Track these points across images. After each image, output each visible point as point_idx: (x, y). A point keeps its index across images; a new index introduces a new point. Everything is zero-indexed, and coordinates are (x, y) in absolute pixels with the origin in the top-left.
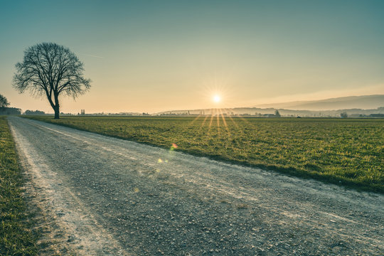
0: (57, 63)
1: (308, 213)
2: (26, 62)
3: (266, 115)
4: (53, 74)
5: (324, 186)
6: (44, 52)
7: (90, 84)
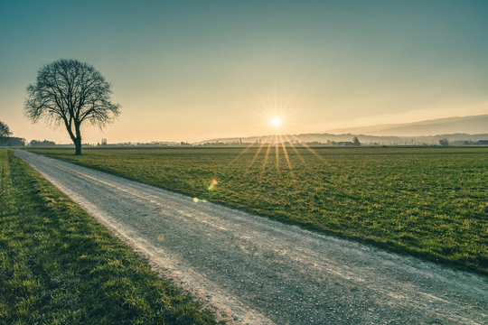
0: (78, 84)
1: (410, 294)
2: (40, 85)
3: (341, 143)
4: (73, 98)
5: (422, 264)
6: (62, 71)
7: (119, 110)
